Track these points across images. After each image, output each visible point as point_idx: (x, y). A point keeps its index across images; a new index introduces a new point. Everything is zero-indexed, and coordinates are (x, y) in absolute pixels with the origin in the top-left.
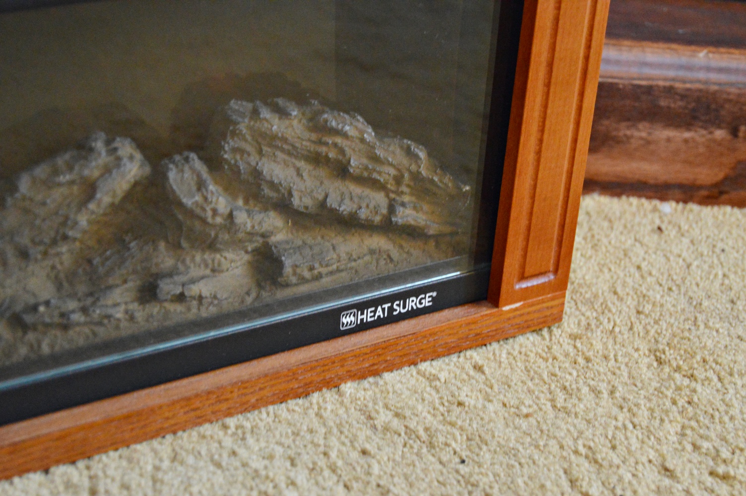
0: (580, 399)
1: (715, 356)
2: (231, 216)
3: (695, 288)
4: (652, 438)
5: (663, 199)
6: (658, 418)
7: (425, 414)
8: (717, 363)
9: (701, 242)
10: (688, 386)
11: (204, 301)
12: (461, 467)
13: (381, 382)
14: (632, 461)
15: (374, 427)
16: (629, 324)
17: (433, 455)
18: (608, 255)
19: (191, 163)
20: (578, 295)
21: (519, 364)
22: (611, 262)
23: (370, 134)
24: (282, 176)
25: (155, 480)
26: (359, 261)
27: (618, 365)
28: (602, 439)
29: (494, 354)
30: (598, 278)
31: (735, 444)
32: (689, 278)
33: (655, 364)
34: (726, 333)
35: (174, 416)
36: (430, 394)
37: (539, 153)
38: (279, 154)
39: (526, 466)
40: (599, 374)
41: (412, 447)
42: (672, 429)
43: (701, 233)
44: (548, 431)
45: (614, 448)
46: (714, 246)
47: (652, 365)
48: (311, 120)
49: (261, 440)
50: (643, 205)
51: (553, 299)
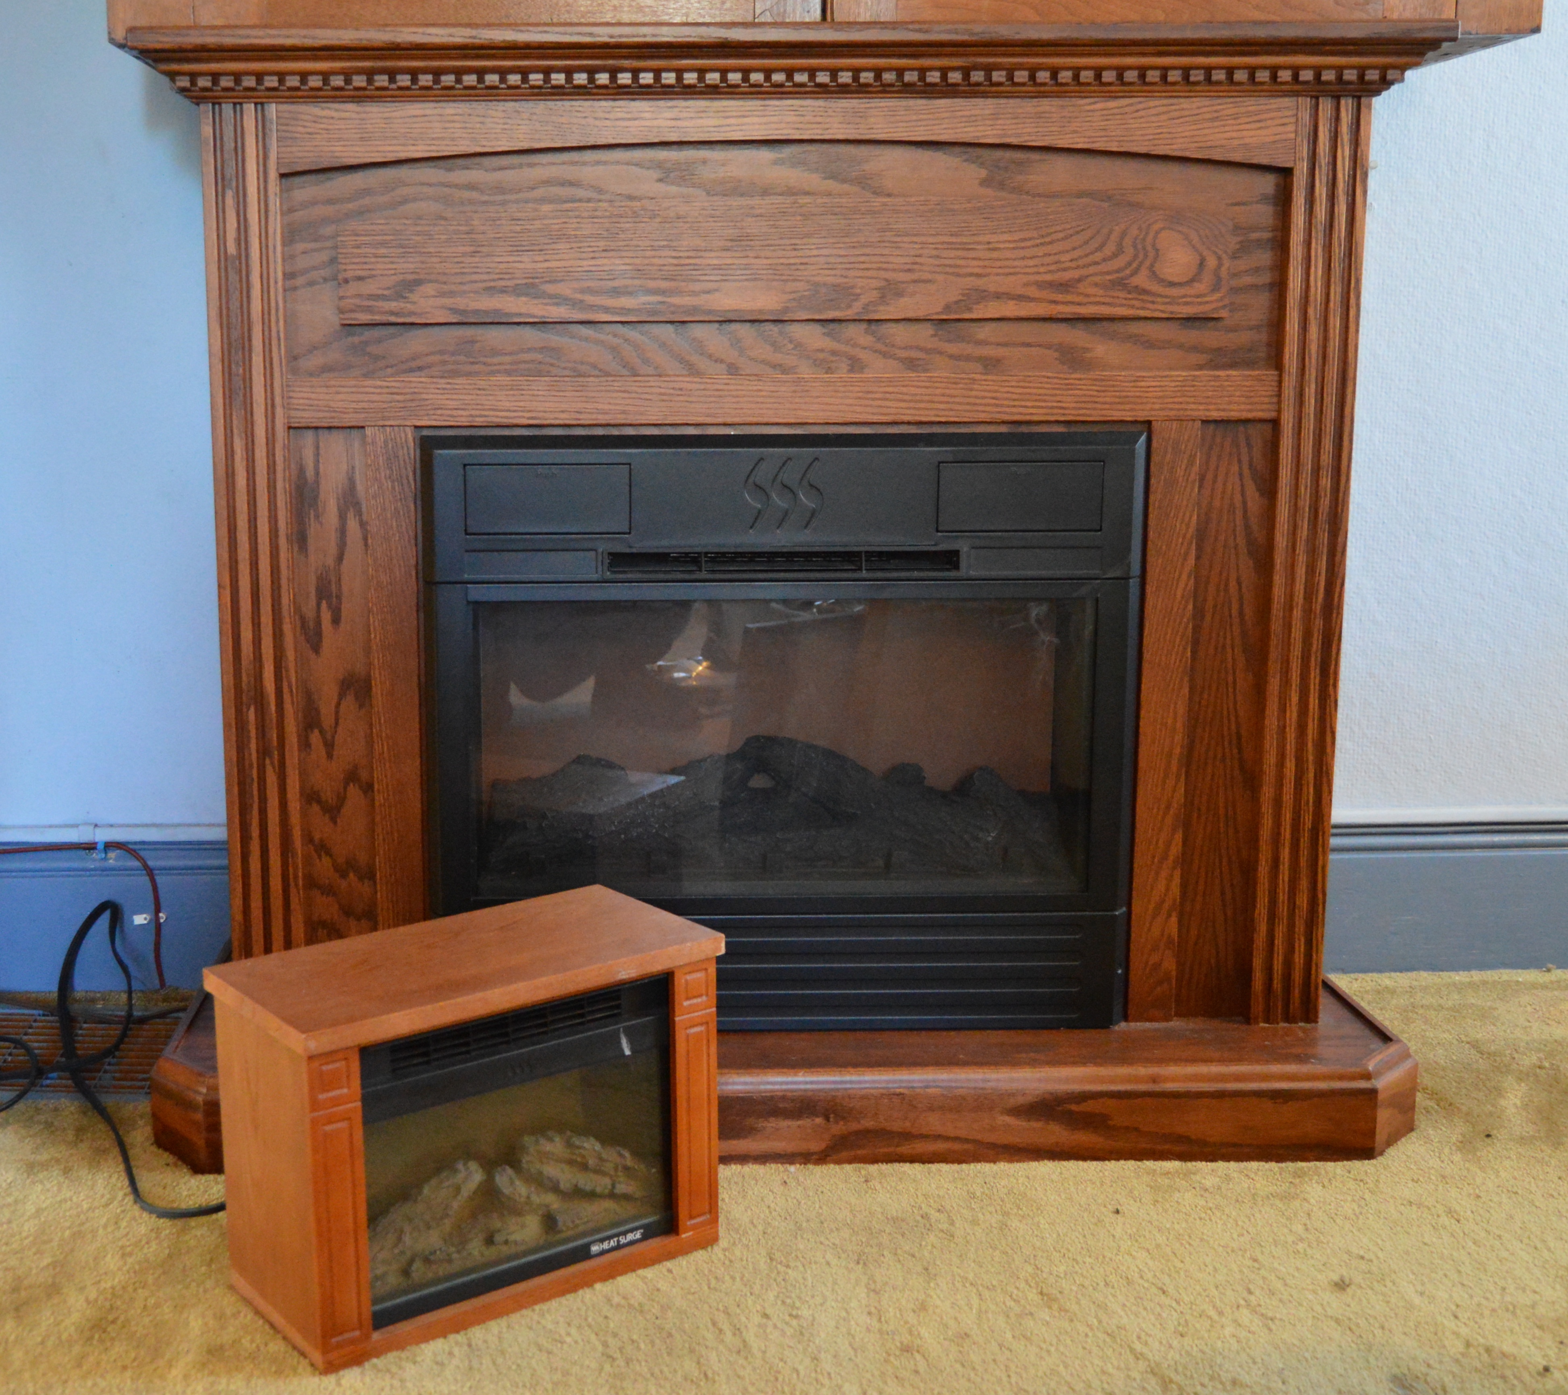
0: (724, 1283)
1: (804, 1254)
2: (528, 1197)
3: (800, 1216)
4: (760, 1299)
5: (792, 1163)
6: (765, 1289)
7: (639, 1296)
8: (804, 1258)
9: (810, 1188)
10: (784, 1271)
11: (518, 1243)
12: (656, 1321)
13: (616, 1282)
14: (747, 1312)
15: (612, 1305)
16: (758, 1240)
17: (642, 1317)
18: (751, 1201)
19: (506, 1171)
21: (693, 1267)
22: (753, 1205)
23: (598, 1147)
24: (553, 1173)
25: (500, 1338)
26: (599, 1216)
27: (748, 1263)
28: (733, 1302)
29: (679, 1263)
30: (743, 1215)
32: (798, 1211)
33: (768, 1261)
34: (813, 1240)
36: (642, 1286)
38: (551, 1162)
39: (691, 1318)
40: (736, 1268)
41: (631, 1313)
42: (771, 1295)
43: (811, 1183)
44: (704, 1300)
45: (738, 1306)
46: (817, 1190)
48: (566, 1142)
49: (553, 1315)
50: (778, 1168)
51: (711, 1229)
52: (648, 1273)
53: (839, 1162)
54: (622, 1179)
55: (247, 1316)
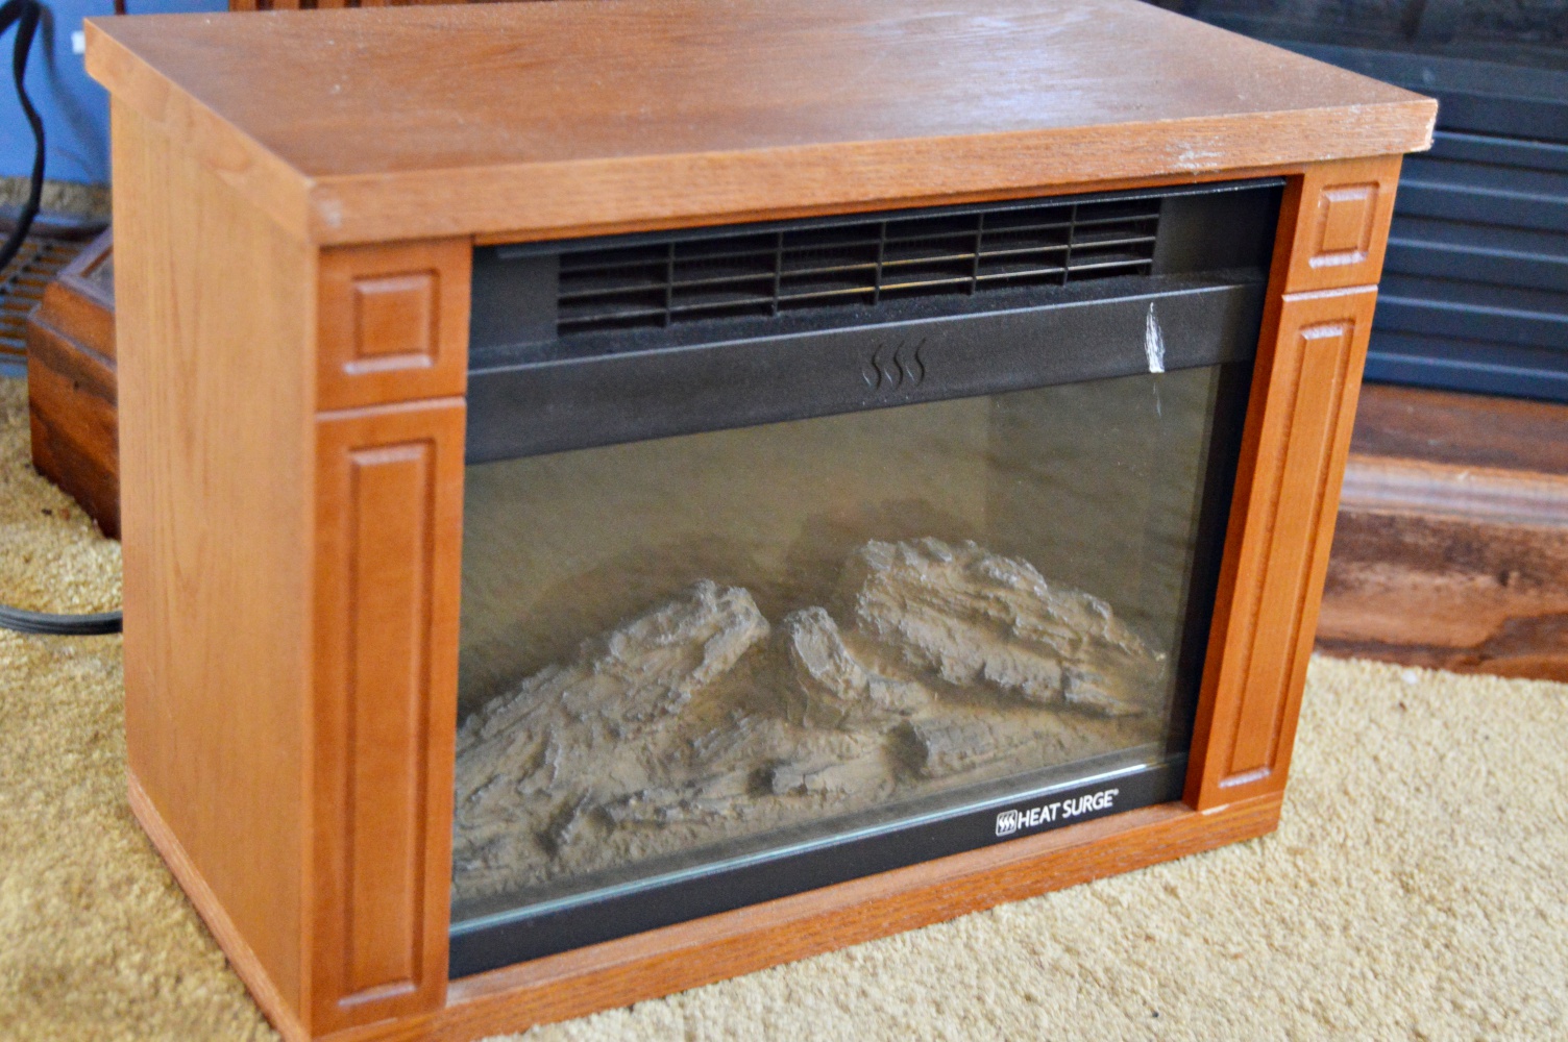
0: (1304, 937)
1: (1480, 884)
2: (867, 688)
3: (1450, 789)
4: (1399, 992)
5: (1405, 663)
6: (1406, 965)
7: (1104, 949)
8: (1482, 893)
9: (1457, 724)
10: (1445, 924)
11: (828, 795)
12: (1153, 1022)
13: (1046, 906)
14: (1374, 1022)
15: (1040, 965)
16: (1365, 837)
17: (1117, 1005)
18: (1335, 740)
19: (822, 622)
20: (1297, 794)
21: (1223, 886)
22: (1339, 749)
23: (1040, 586)
24: (929, 637)
25: (766, 1027)
26: (1022, 747)
27: (1352, 891)
28: (1334, 991)
29: (1190, 872)
30: (1322, 771)
31: (1508, 1004)
32: (1442, 774)
33: (1401, 892)
34: (1493, 852)
35: (788, 941)
36: (1109, 923)
37: (1256, 615)
38: (926, 609)
39: (1237, 1023)
40: (1328, 902)
41: (1089, 993)
42: (1425, 981)
43: (1457, 714)
44: (1265, 978)
45: (1350, 1003)
46: (1475, 731)
47: (1396, 893)
48: (967, 567)
49: (898, 976)
50: (1379, 671)
51: (1266, 801)
52: (1125, 888)
53: (1509, 673)
54: (1083, 669)
55: (147, 896)
